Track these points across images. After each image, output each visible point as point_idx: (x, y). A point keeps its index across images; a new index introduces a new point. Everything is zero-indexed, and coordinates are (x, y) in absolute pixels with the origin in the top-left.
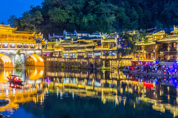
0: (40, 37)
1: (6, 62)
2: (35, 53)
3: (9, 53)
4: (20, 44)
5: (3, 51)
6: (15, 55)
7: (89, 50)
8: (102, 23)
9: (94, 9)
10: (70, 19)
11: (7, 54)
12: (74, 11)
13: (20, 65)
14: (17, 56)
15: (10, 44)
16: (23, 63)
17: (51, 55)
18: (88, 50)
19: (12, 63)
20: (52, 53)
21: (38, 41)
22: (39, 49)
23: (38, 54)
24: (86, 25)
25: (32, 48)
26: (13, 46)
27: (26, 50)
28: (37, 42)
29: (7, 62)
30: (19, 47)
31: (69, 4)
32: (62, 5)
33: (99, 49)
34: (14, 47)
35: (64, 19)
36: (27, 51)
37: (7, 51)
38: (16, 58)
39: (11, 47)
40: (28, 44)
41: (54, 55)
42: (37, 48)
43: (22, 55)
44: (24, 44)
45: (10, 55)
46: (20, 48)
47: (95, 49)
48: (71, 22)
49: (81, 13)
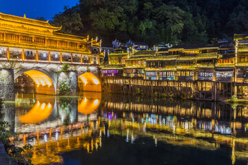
0: (97, 44)
1: (41, 85)
2: (88, 71)
3: (48, 70)
4: (67, 54)
5: (39, 65)
6: (58, 73)
7: (205, 66)
8: (163, 32)
9: (151, 13)
10: (120, 26)
11: (44, 71)
12: (125, 15)
13: (69, 90)
14: (63, 75)
15: (52, 53)
16: (73, 88)
17: (119, 74)
18: (202, 66)
19: (53, 86)
20: (121, 71)
21: (95, 52)
22: (95, 65)
23: (93, 72)
24: (144, 33)
25: (85, 61)
26: (56, 56)
27: (75, 65)
28: (93, 53)
29: (44, 85)
30: (65, 59)
31: (119, 4)
32: (109, 6)
33: (226, 64)
34: (58, 59)
35: (112, 25)
36: (77, 67)
37: (44, 65)
38: (60, 78)
39: (53, 58)
40: (79, 55)
41: (124, 75)
42: (92, 63)
43: (72, 73)
44: (74, 55)
45: (51, 73)
46: (67, 60)
47: (218, 65)
48: (122, 29)
49: (136, 18)
